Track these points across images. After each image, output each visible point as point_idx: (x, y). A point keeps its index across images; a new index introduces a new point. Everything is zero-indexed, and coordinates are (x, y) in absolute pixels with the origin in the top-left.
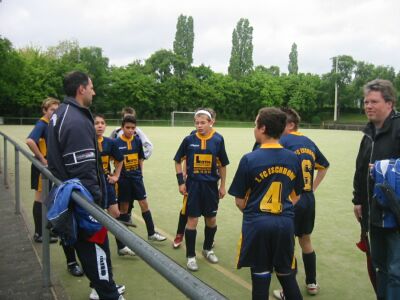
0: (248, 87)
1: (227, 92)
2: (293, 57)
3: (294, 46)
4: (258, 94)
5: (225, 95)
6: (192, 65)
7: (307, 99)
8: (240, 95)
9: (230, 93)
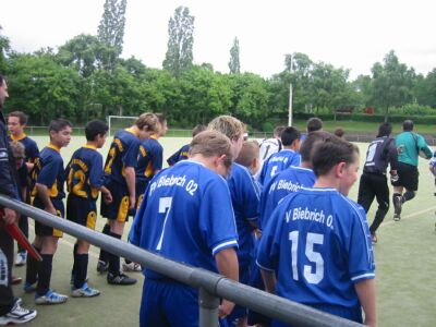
0: (191, 86)
1: (167, 92)
2: (235, 52)
3: (236, 42)
4: (204, 94)
5: (166, 96)
6: (120, 56)
7: (258, 102)
8: (183, 96)
9: (171, 93)
